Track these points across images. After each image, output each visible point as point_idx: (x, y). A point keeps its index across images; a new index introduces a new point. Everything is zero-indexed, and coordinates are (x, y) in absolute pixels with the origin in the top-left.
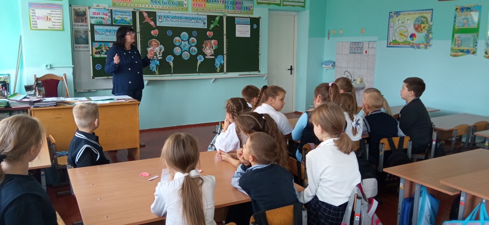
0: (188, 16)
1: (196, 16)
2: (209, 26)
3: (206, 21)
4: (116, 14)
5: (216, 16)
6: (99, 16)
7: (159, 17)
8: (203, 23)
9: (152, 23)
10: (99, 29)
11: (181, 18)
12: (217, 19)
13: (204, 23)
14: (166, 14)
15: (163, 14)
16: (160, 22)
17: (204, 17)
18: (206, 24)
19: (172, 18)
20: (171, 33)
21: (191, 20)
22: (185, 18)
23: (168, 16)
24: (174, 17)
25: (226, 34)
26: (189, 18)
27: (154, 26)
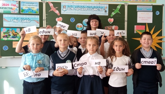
0: (91, 5)
1: (98, 5)
2: (110, 13)
3: (107, 10)
4: (24, 5)
5: (118, 5)
6: (7, 6)
9: (57, 12)
10: (7, 17)
11: (84, 7)
12: (119, 7)
13: (106, 11)
14: (70, 4)
15: (67, 4)
16: (64, 11)
18: (108, 12)
19: (76, 7)
20: (74, 20)
21: (93, 8)
22: (88, 7)
23: (71, 6)
24: (77, 6)
25: (127, 20)
26: (91, 7)
27: (59, 14)
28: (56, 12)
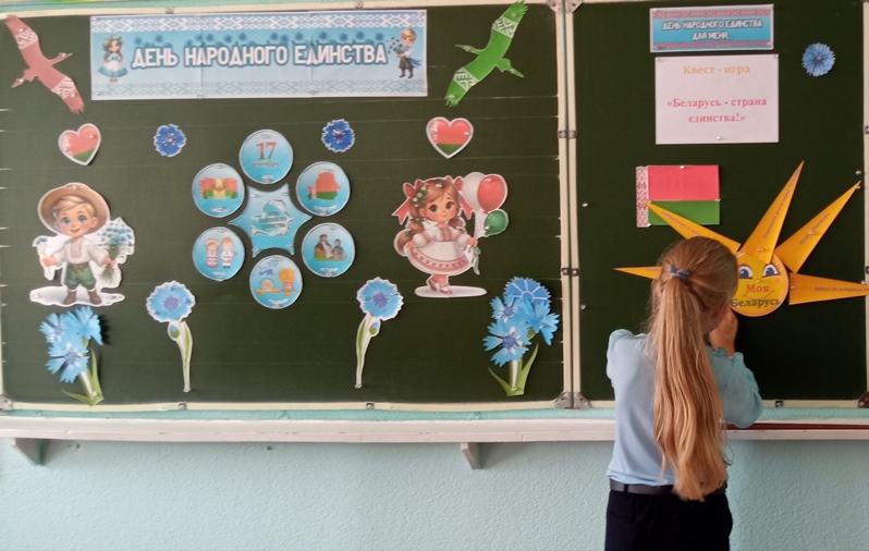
0: (294, 23)
1: (349, 22)
2: (440, 77)
3: (419, 51)
5: (497, 11)
7: (107, 48)
8: (395, 60)
9: (65, 87)
11: (244, 40)
12: (506, 28)
13: (407, 65)
14: (147, 28)
15: (128, 26)
16: (114, 76)
17: (406, 21)
18: (421, 71)
19: (189, 45)
20: (178, 139)
21: (314, 46)
22: (274, 36)
23: (159, 39)
24: (199, 38)
25: (573, 126)
26: (299, 36)
27: (78, 105)
28: (56, 90)
